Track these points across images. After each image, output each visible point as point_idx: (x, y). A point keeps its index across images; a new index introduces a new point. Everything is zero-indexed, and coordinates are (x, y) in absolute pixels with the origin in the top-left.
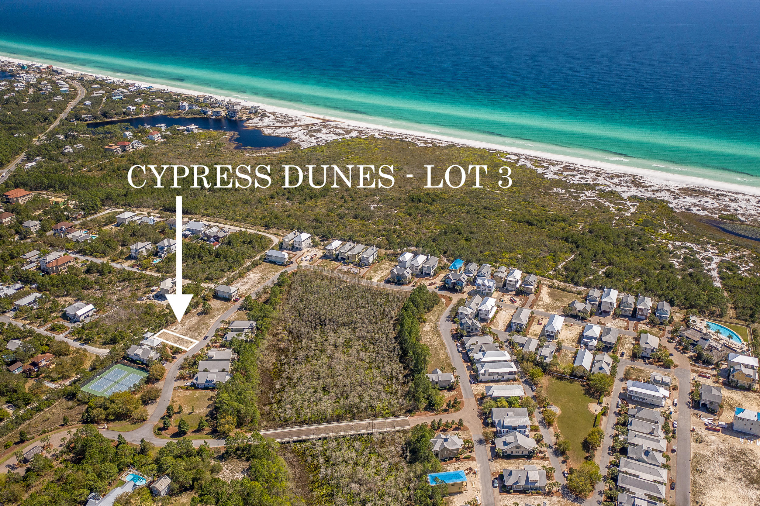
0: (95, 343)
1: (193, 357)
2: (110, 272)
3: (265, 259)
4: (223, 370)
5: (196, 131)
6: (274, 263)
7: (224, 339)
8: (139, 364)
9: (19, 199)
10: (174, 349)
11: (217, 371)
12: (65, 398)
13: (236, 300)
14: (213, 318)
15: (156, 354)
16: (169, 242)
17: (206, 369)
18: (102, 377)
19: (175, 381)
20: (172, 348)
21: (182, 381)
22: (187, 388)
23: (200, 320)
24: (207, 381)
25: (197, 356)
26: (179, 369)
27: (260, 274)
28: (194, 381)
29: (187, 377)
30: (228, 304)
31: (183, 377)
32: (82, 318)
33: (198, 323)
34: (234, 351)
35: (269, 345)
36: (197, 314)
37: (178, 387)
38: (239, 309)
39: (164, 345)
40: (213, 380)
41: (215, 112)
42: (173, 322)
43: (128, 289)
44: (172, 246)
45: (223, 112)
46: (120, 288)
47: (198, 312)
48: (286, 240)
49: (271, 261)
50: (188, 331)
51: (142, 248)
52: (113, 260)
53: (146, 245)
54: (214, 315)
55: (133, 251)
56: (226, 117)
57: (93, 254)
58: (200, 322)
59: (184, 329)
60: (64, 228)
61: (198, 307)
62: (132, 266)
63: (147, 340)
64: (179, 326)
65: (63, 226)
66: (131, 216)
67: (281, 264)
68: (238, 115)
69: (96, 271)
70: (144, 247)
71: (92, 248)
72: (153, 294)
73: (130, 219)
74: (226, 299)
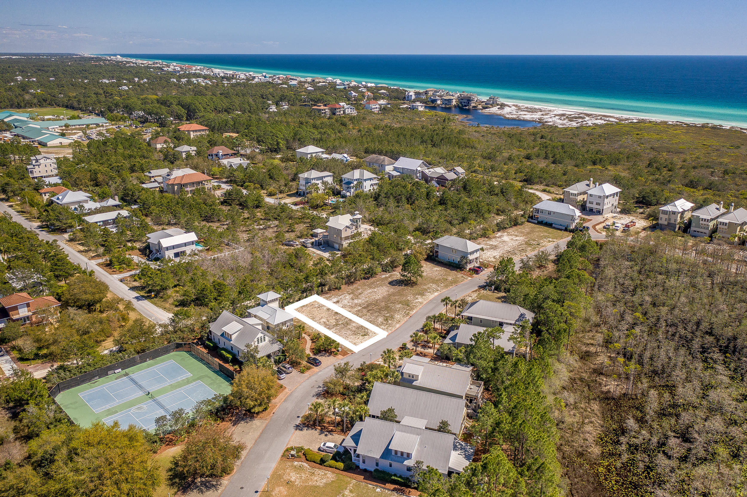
0: (165, 300)
1: (361, 370)
2: (257, 207)
3: (531, 217)
4: (443, 428)
5: (421, 109)
6: (549, 225)
7: (447, 341)
8: (226, 360)
9: (192, 133)
10: (321, 342)
11: (422, 424)
12: (9, 409)
13: (476, 271)
14: (422, 294)
15: (272, 342)
16: (362, 174)
17: (391, 410)
18: (126, 374)
19: (297, 427)
20: (316, 337)
21: (314, 433)
22: (322, 462)
23: (393, 294)
24: (387, 453)
25: (372, 367)
26: (318, 395)
27: (522, 238)
28: (349, 443)
29: (332, 423)
30: (459, 275)
31: (321, 421)
32: (169, 254)
33: (387, 299)
34: (477, 377)
35: (573, 380)
36: (391, 283)
37: (299, 449)
38: (483, 287)
39: (300, 327)
40: (409, 456)
41: (445, 100)
42: (336, 288)
43: (275, 229)
44: (365, 180)
45: (454, 101)
46: (261, 227)
47: (392, 280)
48: (571, 192)
49: (542, 221)
50: (364, 310)
51: (318, 179)
52: (270, 195)
53: (325, 177)
54: (426, 290)
55: (302, 182)
56: (458, 106)
57: (244, 183)
58: (393, 298)
59: (356, 305)
60: (220, 154)
61: (394, 271)
62: (296, 204)
63: (262, 306)
64: (347, 297)
65: (220, 151)
66: (317, 153)
67: (564, 228)
68: (473, 105)
69: (238, 203)
70: (321, 178)
71: (245, 176)
72: (313, 240)
73: (314, 155)
74: (453, 266)
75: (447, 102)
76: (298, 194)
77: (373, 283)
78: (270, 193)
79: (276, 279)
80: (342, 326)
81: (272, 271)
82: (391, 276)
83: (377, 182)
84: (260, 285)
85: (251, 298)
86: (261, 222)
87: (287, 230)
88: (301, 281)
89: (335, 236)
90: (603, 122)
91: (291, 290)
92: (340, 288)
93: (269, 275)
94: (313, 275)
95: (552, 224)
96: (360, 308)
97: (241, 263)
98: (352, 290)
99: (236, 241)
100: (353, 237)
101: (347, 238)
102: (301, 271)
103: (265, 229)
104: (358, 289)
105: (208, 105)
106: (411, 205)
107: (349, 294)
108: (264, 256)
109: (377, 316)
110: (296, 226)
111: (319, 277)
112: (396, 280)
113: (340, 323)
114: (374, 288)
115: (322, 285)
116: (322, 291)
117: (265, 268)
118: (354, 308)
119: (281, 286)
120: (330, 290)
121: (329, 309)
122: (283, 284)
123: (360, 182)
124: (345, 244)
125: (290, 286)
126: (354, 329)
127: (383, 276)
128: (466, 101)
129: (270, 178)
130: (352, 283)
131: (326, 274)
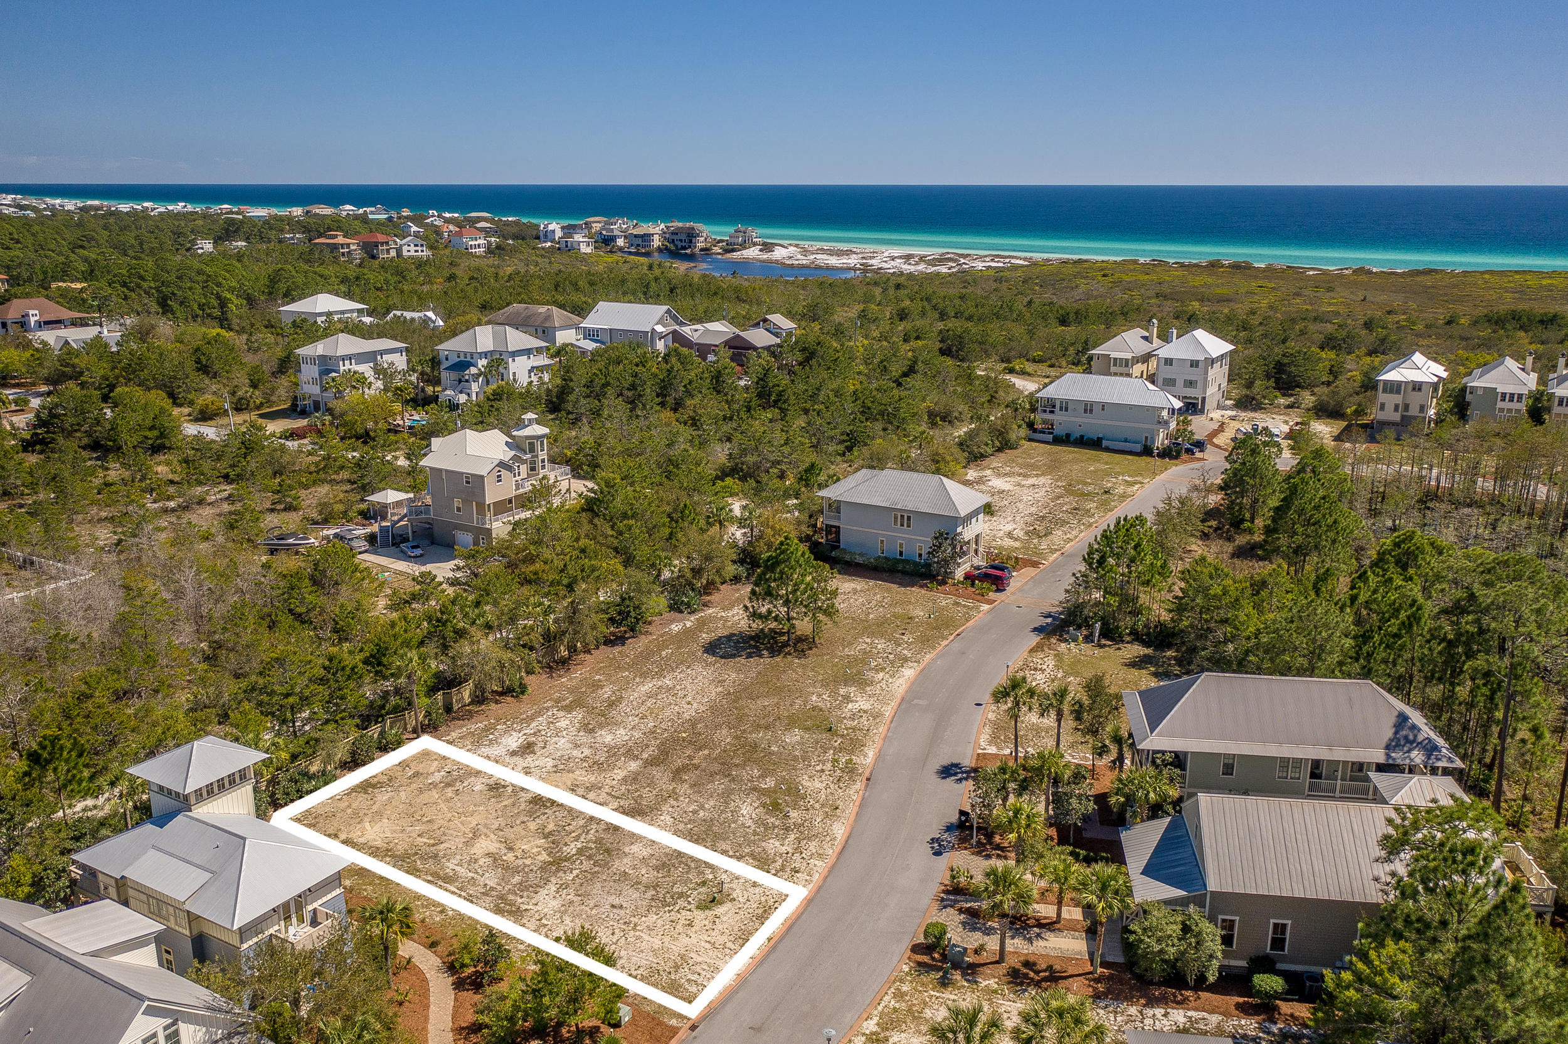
2: (156, 449)
3: (1036, 427)
5: (586, 249)
6: (1094, 444)
13: (996, 579)
14: (857, 680)
16: (500, 339)
27: (1046, 480)
30: (940, 598)
33: (731, 713)
36: (712, 648)
38: (1052, 632)
41: (636, 236)
42: (508, 691)
43: (226, 507)
44: (514, 354)
45: (656, 237)
46: (172, 504)
47: (714, 635)
48: (1114, 355)
49: (1068, 435)
50: (656, 772)
51: (361, 358)
52: (204, 416)
53: (382, 353)
54: (865, 662)
55: (309, 372)
56: (667, 248)
57: (111, 391)
58: (753, 707)
59: (613, 752)
60: (33, 320)
61: (705, 605)
62: (292, 435)
63: (163, 821)
64: (563, 723)
65: (31, 312)
66: (343, 312)
67: (1138, 448)
68: (700, 245)
69: (85, 441)
70: (371, 357)
71: (113, 368)
72: (375, 528)
73: (336, 317)
74: (904, 573)
75: (640, 241)
76: (296, 410)
77: (646, 655)
78: (202, 412)
79: (237, 676)
80: (587, 865)
81: (218, 646)
82: (702, 624)
83: (547, 362)
84: (159, 712)
85: (102, 781)
86: (172, 490)
87: (268, 505)
88: (353, 674)
89: (457, 503)
90: (1001, 265)
91: (309, 720)
92: (523, 689)
93: (204, 666)
94: (407, 644)
95: (1100, 440)
96: (634, 766)
97: (74, 626)
98: (571, 691)
99: (66, 551)
100: (524, 501)
101: (502, 507)
102: (341, 634)
103: (186, 508)
104: (597, 686)
105: (18, 242)
106: (675, 410)
107: (568, 709)
108: (179, 594)
109: (726, 796)
110: (303, 493)
111: (431, 648)
112: (729, 637)
113: (572, 849)
114: (660, 675)
115: (445, 683)
116: (448, 709)
117: (185, 636)
118: (612, 767)
119: (260, 704)
120: (479, 699)
121: (496, 788)
122: (272, 693)
123: (498, 360)
124: (499, 527)
125: (305, 700)
126: (647, 875)
127: (676, 628)
128: (683, 237)
129: (198, 370)
130: (564, 662)
131: (460, 634)
